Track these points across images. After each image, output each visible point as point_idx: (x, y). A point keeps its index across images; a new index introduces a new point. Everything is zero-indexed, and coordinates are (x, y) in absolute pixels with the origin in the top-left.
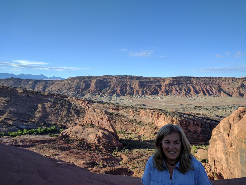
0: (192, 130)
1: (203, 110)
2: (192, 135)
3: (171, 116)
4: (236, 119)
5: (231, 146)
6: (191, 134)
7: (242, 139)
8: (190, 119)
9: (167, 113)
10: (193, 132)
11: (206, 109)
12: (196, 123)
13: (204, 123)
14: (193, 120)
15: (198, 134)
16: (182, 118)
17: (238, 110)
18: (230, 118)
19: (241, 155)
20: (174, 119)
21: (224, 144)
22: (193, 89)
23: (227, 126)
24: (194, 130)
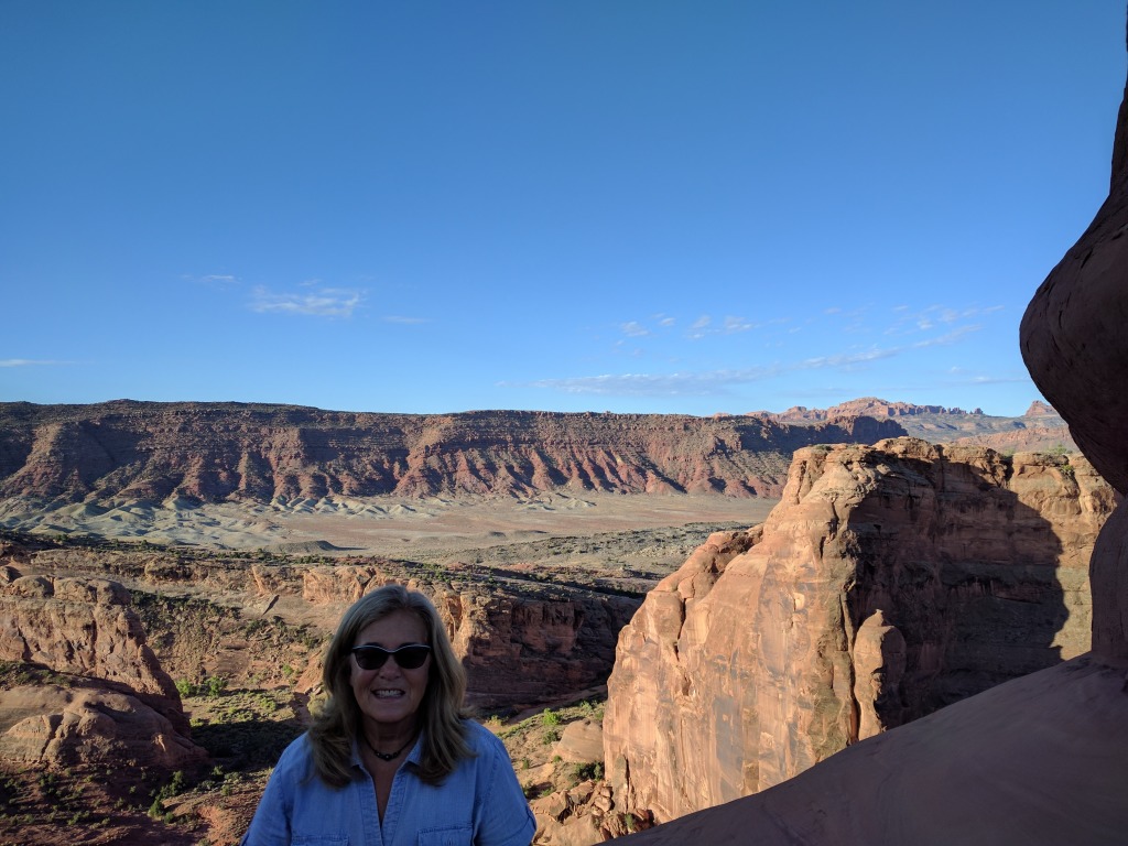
0: (540, 645)
1: (581, 552)
2: (541, 664)
3: (451, 587)
4: (701, 582)
5: (686, 691)
6: (537, 659)
7: (721, 658)
8: (529, 594)
9: (433, 574)
10: (544, 648)
11: (591, 547)
12: (557, 611)
13: (588, 608)
14: (541, 596)
15: (563, 660)
16: (499, 593)
17: (706, 546)
18: (679, 580)
19: (720, 725)
20: (465, 599)
21: (661, 685)
22: (542, 465)
23: (672, 610)
24: (546, 643)
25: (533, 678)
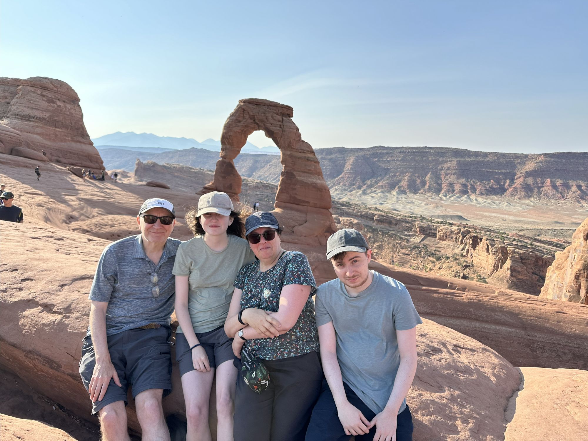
20: (510, 249)
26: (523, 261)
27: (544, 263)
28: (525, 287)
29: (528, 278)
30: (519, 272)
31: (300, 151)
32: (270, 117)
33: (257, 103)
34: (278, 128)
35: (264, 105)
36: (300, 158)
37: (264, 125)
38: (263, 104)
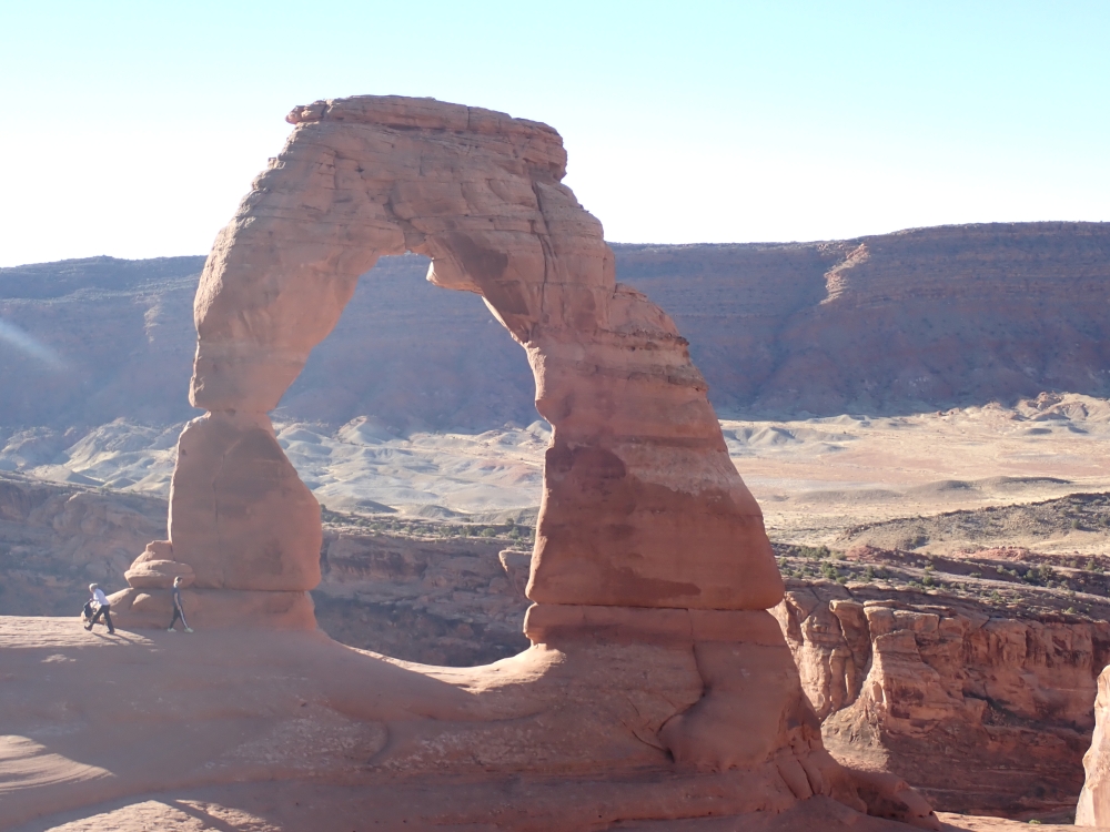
0: (1022, 703)
2: (1025, 739)
6: (1017, 729)
8: (1001, 608)
10: (1031, 710)
12: (1055, 640)
15: (1071, 732)
24: (1036, 701)
25: (1008, 764)
26: (927, 653)
27: (993, 648)
28: (948, 751)
29: (951, 713)
30: (919, 696)
31: (632, 340)
32: (482, 187)
33: (402, 121)
34: (526, 237)
35: (441, 130)
36: (634, 375)
37: (451, 225)
38: (435, 124)
